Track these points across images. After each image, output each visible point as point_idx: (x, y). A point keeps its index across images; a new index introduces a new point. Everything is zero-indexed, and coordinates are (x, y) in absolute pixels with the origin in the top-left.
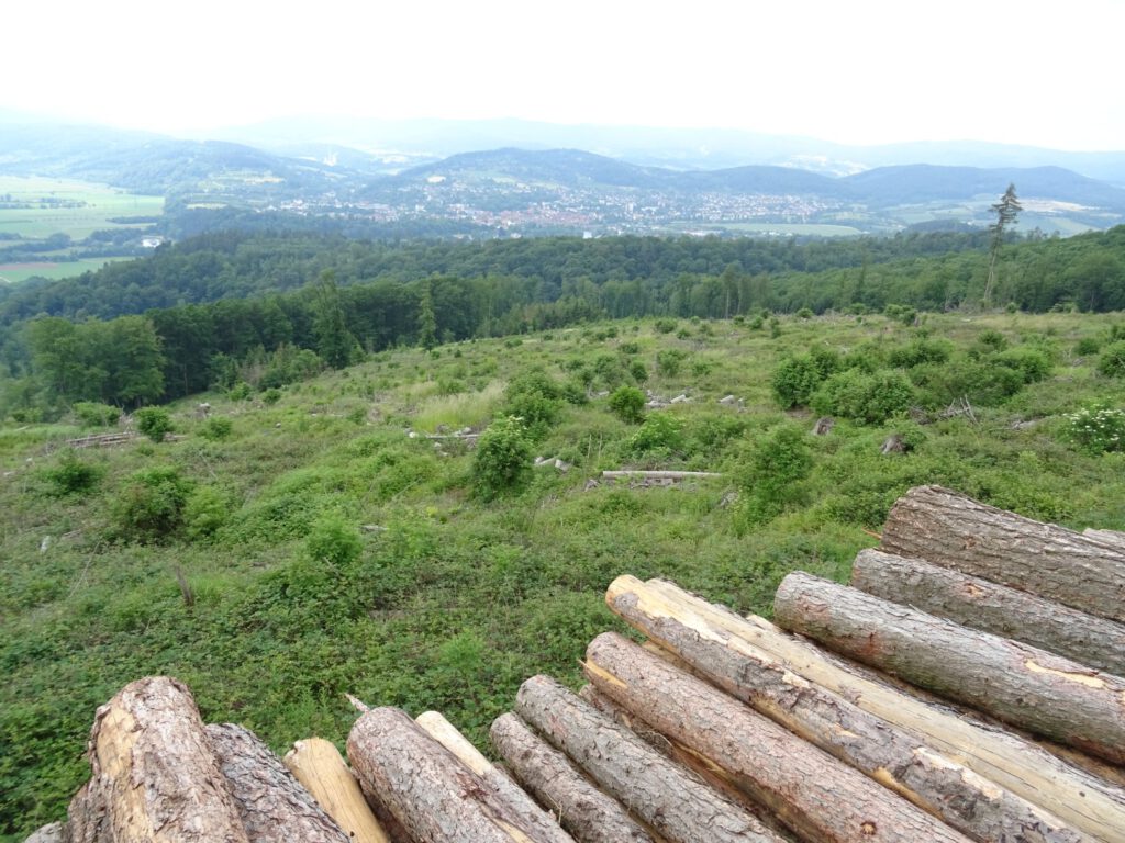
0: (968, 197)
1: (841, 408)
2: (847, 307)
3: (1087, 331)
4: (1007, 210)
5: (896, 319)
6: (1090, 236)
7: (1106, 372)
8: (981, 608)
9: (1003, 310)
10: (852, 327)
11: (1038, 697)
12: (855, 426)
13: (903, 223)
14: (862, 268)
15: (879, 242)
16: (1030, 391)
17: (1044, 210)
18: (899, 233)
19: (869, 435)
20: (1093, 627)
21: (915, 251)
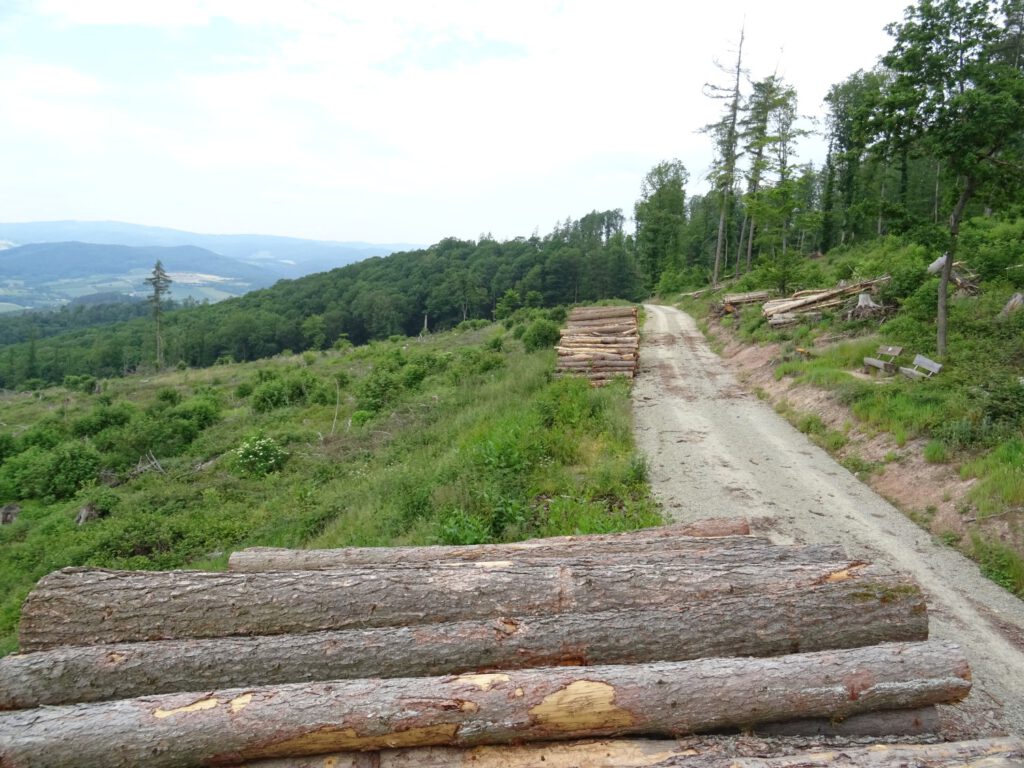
0: (125, 271)
1: (25, 491)
2: (22, 383)
3: (243, 378)
4: (159, 282)
5: (77, 389)
6: (231, 301)
7: (259, 409)
8: (125, 672)
9: (175, 368)
10: (30, 404)
11: (168, 740)
12: (44, 505)
13: (67, 297)
14: (30, 344)
15: (44, 316)
16: (205, 435)
17: (192, 281)
18: (64, 307)
19: (60, 511)
20: (216, 650)
21: (83, 323)
